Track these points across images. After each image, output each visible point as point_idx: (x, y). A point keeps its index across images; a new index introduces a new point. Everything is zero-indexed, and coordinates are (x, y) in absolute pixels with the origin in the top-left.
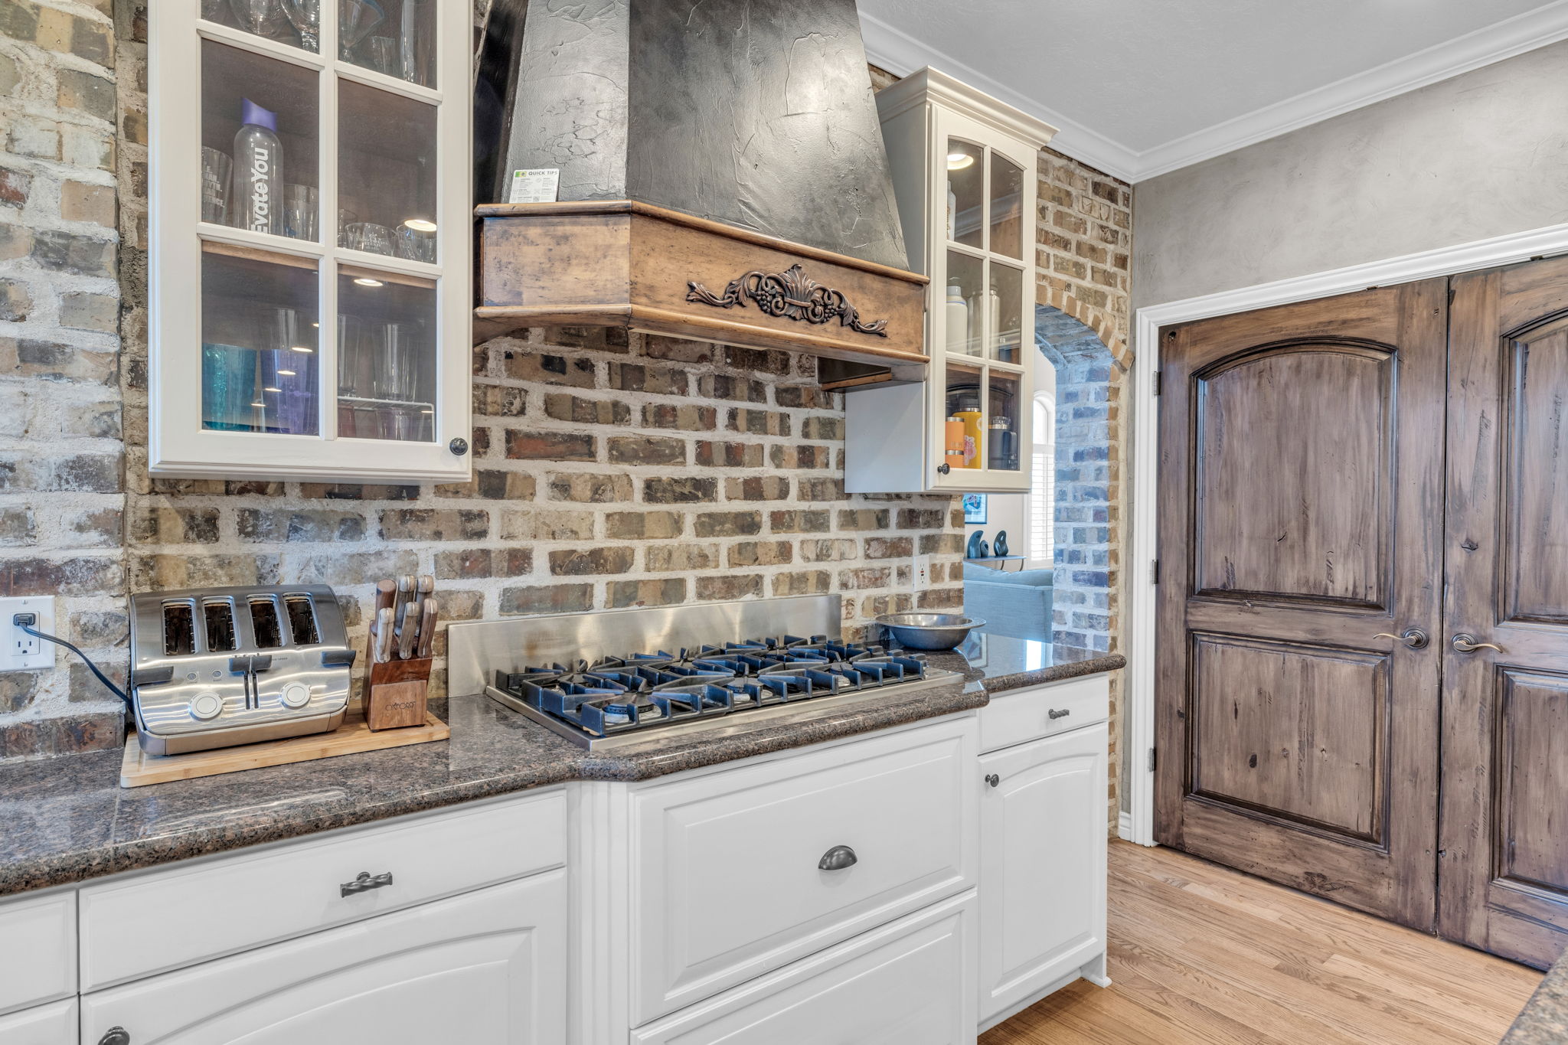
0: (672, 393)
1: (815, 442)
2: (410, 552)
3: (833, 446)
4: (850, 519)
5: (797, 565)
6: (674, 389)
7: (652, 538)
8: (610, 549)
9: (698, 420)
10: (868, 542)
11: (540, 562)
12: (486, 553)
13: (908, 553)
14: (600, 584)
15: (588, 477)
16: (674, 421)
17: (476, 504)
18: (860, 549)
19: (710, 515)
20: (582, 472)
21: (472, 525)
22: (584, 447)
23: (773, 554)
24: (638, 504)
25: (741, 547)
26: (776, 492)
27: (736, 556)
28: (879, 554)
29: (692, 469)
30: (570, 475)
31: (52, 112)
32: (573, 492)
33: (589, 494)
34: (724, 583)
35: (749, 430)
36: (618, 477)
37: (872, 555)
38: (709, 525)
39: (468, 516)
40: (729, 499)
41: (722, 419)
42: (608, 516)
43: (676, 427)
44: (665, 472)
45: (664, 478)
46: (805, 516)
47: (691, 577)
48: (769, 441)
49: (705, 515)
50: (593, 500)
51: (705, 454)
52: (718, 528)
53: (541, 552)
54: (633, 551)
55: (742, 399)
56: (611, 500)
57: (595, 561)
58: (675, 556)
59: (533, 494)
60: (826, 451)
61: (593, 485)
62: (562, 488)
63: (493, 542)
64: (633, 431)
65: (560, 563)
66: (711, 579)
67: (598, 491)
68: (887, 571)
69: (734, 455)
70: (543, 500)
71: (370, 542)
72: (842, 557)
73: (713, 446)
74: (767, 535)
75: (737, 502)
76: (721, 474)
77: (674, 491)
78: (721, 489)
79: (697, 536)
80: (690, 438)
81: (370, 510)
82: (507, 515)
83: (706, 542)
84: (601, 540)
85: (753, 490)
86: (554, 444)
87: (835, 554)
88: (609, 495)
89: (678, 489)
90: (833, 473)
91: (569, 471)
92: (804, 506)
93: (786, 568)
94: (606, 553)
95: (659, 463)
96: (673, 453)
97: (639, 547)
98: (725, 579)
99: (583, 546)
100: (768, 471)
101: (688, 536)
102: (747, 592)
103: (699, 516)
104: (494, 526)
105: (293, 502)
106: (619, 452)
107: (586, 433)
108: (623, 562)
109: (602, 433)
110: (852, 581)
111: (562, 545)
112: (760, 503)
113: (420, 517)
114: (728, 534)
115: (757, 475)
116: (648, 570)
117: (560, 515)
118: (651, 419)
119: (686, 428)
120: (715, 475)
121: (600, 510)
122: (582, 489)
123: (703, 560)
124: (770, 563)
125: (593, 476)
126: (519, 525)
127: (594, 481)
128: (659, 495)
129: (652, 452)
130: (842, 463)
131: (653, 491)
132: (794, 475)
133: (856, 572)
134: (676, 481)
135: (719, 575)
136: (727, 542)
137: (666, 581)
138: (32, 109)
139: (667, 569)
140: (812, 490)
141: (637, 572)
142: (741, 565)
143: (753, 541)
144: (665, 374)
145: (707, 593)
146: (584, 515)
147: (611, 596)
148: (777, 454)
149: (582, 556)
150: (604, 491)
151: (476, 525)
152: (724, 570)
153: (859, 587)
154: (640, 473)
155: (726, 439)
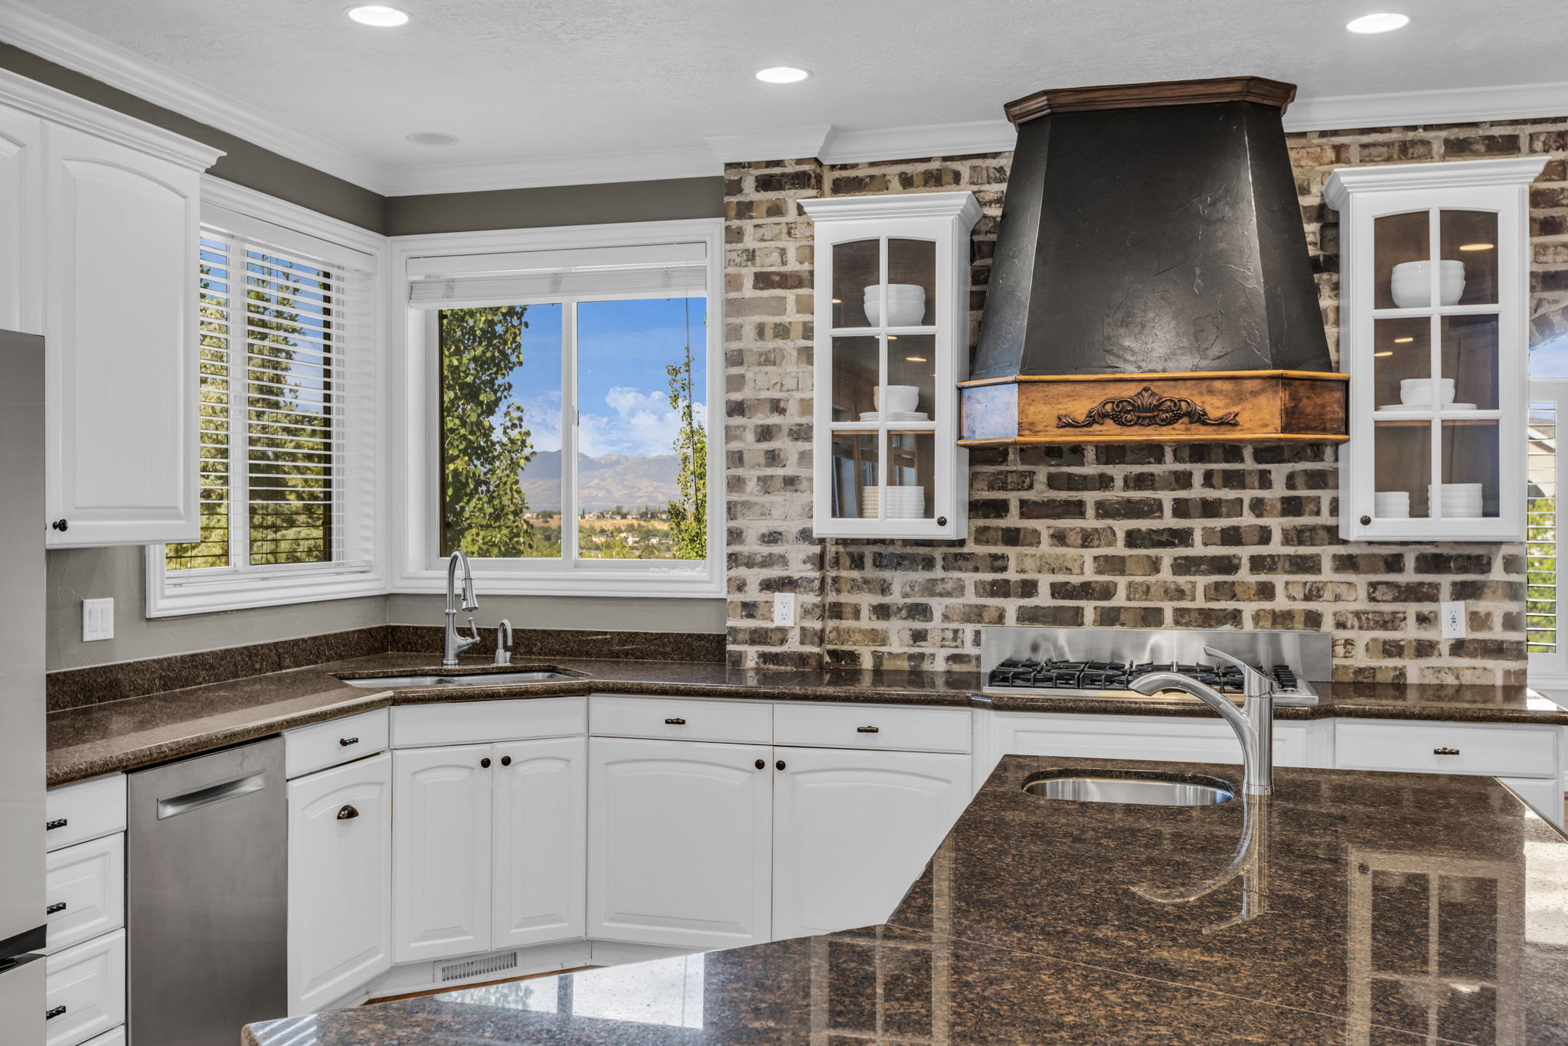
0: (1149, 463)
1: (1302, 493)
2: (960, 579)
3: (1325, 496)
4: (1347, 563)
5: (1281, 603)
6: (1152, 460)
7: (1133, 575)
8: (1096, 582)
9: (1174, 483)
10: (1374, 586)
11: (1044, 589)
12: (1007, 582)
13: (1434, 599)
14: (1089, 607)
15: (1078, 530)
16: (1153, 484)
17: (999, 549)
18: (1362, 592)
19: (1186, 558)
20: (1074, 526)
21: (998, 563)
22: (1076, 509)
23: (1253, 592)
24: (1120, 549)
25: (1217, 586)
26: (1256, 538)
27: (1213, 592)
28: (1390, 597)
29: (1169, 521)
30: (1065, 529)
31: (795, 369)
32: (1067, 541)
33: (1079, 542)
34: (1200, 614)
35: (1225, 486)
36: (1104, 529)
37: (1379, 598)
38: (1184, 566)
39: (995, 557)
40: (1205, 544)
41: (1198, 479)
42: (1096, 558)
43: (1154, 489)
44: (1144, 524)
45: (1143, 529)
46: (1290, 560)
47: (1168, 608)
48: (1247, 495)
49: (1181, 558)
50: (1083, 546)
51: (1181, 509)
52: (1193, 569)
53: (1045, 581)
54: (1116, 585)
55: (1217, 461)
56: (1098, 546)
57: (1086, 591)
58: (1153, 589)
59: (1039, 543)
60: (1317, 500)
61: (1083, 536)
62: (1060, 538)
63: (1012, 575)
64: (1117, 493)
65: (1057, 590)
66: (1188, 610)
67: (1087, 539)
68: (1401, 615)
69: (1210, 509)
70: (1046, 547)
71: (938, 573)
72: (1337, 598)
73: (1190, 502)
74: (1245, 575)
75: (1214, 547)
76: (1198, 525)
77: (1152, 539)
78: (1198, 536)
79: (1174, 574)
80: (1167, 497)
81: (938, 553)
82: (1021, 558)
83: (1182, 580)
84: (1090, 575)
85: (1232, 537)
86: (1053, 508)
87: (1328, 594)
88: (1096, 542)
89: (1155, 537)
90: (1325, 519)
91: (1065, 526)
92: (1291, 550)
93: (1267, 605)
94: (1093, 585)
95: (1138, 518)
96: (1154, 509)
97: (1122, 582)
98: (1201, 611)
99: (1075, 579)
100: (1247, 520)
101: (1166, 574)
102: (1225, 624)
103: (1175, 559)
104: (1012, 564)
105: (899, 550)
106: (1104, 510)
107: (1078, 498)
108: (1107, 592)
109: (1090, 497)
110: (1351, 621)
111: (1060, 578)
112: (1240, 547)
113: (966, 557)
114: (1203, 573)
115: (1236, 524)
116: (1129, 599)
117: (1057, 557)
118: (1132, 485)
119: (1162, 489)
120: (1192, 526)
121: (1088, 554)
122: (1072, 538)
123: (1180, 594)
124: (1250, 600)
125: (1082, 529)
126: (1029, 564)
127: (1084, 532)
128: (1139, 542)
129: (1131, 510)
130: (1334, 510)
131: (1133, 539)
132: (1277, 524)
133: (1357, 614)
134: (1153, 531)
135: (1195, 607)
136: (1202, 581)
137: (1146, 609)
138: (789, 369)
139: (1146, 600)
140: (1298, 536)
141: (1119, 600)
142: (1219, 600)
143: (1230, 580)
144: (1143, 449)
145: (1184, 621)
146: (1076, 557)
147: (1098, 618)
148: (1258, 506)
149: (1074, 587)
150: (1092, 540)
151: (1000, 563)
152: (1200, 603)
153: (1361, 628)
154: (1122, 526)
155: (1203, 496)
